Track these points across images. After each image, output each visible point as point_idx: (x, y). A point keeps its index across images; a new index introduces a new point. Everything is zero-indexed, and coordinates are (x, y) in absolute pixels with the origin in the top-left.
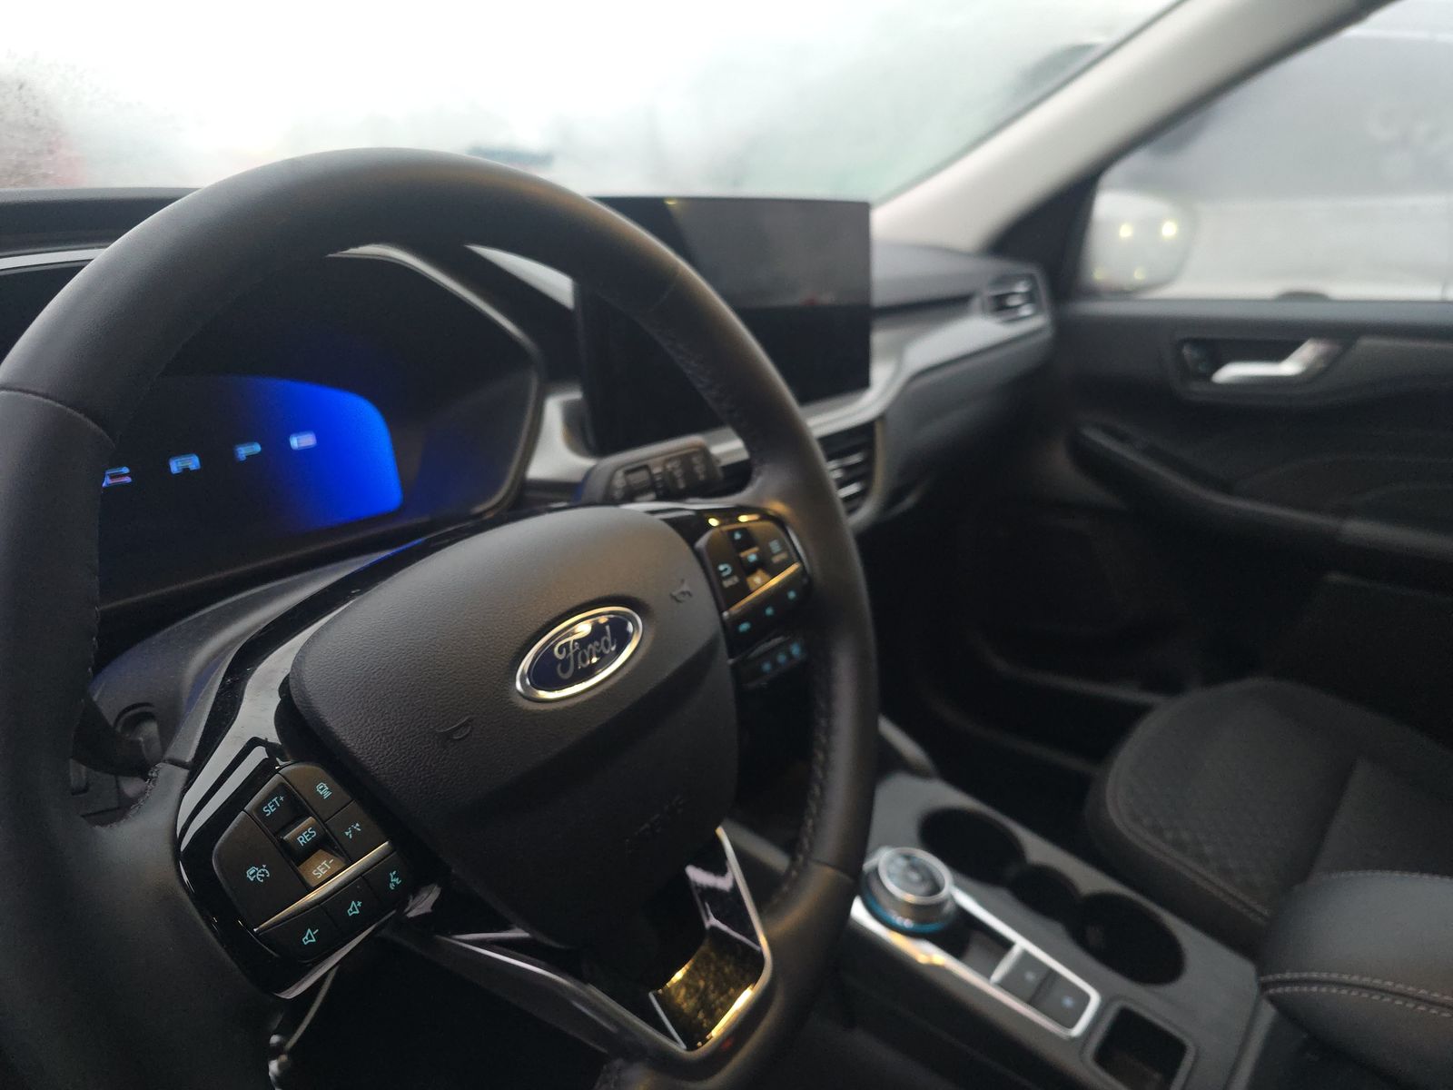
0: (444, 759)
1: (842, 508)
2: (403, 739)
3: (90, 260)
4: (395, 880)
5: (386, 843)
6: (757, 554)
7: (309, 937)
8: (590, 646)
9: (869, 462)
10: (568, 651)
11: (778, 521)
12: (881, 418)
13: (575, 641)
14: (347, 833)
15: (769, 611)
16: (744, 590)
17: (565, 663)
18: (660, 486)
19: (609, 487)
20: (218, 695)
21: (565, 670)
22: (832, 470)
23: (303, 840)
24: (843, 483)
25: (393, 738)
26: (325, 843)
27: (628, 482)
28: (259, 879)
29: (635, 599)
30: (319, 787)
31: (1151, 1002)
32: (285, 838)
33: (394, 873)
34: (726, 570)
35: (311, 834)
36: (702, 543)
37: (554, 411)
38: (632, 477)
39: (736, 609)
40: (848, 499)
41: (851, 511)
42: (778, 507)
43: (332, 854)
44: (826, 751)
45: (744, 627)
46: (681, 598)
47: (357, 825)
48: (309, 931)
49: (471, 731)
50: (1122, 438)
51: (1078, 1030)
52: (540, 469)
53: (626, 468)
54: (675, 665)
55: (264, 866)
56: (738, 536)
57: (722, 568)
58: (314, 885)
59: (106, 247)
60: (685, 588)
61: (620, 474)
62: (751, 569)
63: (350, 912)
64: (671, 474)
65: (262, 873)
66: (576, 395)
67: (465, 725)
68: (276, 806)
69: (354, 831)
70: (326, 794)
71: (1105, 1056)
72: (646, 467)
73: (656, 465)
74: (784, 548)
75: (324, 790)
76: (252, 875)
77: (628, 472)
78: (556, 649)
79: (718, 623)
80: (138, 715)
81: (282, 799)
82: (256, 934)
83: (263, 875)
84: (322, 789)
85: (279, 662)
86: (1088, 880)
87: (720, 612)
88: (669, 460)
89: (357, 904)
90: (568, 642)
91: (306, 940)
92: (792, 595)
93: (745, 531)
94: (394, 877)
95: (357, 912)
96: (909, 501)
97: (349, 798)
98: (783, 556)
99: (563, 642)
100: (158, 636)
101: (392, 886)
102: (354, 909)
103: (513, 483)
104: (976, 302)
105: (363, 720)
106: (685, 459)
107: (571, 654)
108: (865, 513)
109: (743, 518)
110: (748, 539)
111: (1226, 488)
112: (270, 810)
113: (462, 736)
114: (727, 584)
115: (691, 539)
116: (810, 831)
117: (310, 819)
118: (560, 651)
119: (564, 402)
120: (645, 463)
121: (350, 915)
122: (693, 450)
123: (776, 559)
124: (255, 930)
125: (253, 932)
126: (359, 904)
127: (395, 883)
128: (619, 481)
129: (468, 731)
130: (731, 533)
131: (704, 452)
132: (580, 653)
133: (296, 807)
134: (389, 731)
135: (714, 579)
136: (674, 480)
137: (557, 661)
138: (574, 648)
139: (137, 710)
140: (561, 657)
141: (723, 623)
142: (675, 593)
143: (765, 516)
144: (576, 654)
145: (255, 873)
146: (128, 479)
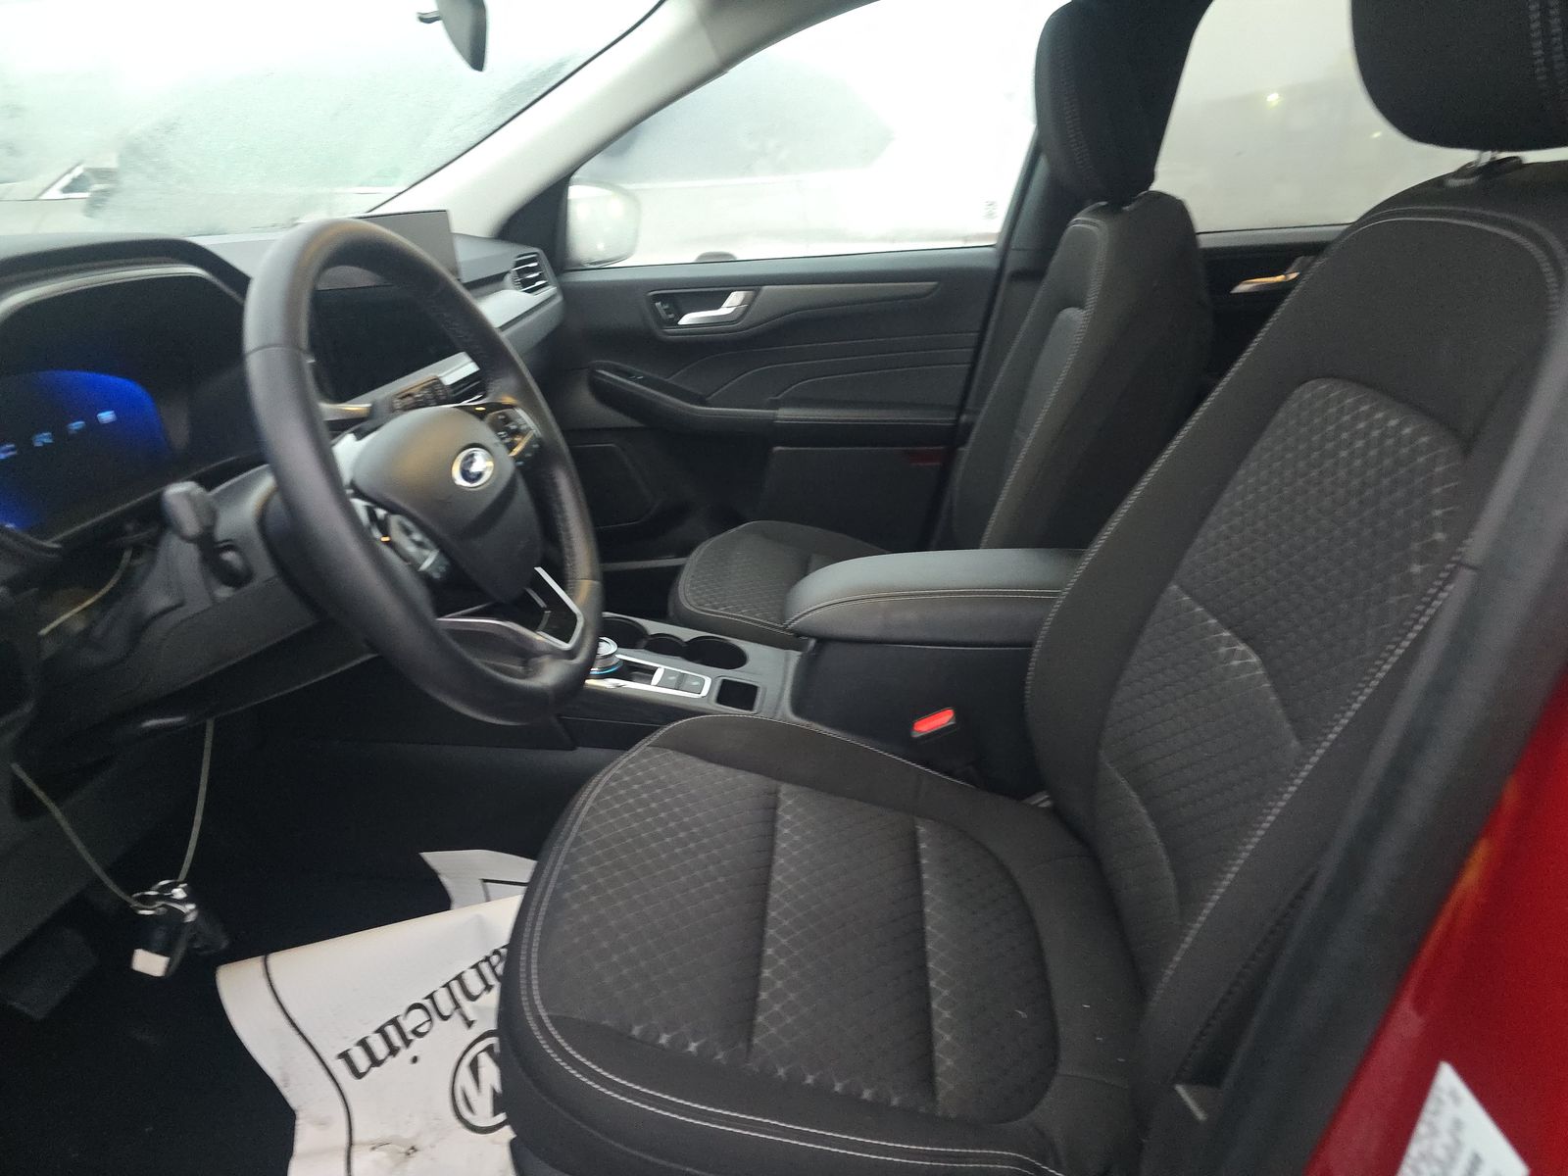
15: (529, 455)
27: (403, 404)
31: (734, 675)
34: (503, 434)
36: (487, 421)
38: (404, 401)
39: (513, 454)
44: (571, 547)
50: (628, 375)
51: (705, 692)
53: (399, 396)
56: (501, 417)
57: (501, 433)
61: (396, 400)
62: (513, 433)
64: (425, 397)
71: (720, 700)
72: (409, 395)
73: (416, 392)
77: (401, 399)
79: (510, 460)
86: (686, 634)
87: (510, 456)
88: (423, 389)
92: (536, 446)
98: (525, 426)
104: (508, 278)
106: (432, 387)
111: (702, 402)
114: (506, 441)
116: (571, 568)
120: (408, 392)
123: (523, 428)
128: (398, 405)
131: (437, 381)
136: (428, 401)
141: (513, 460)
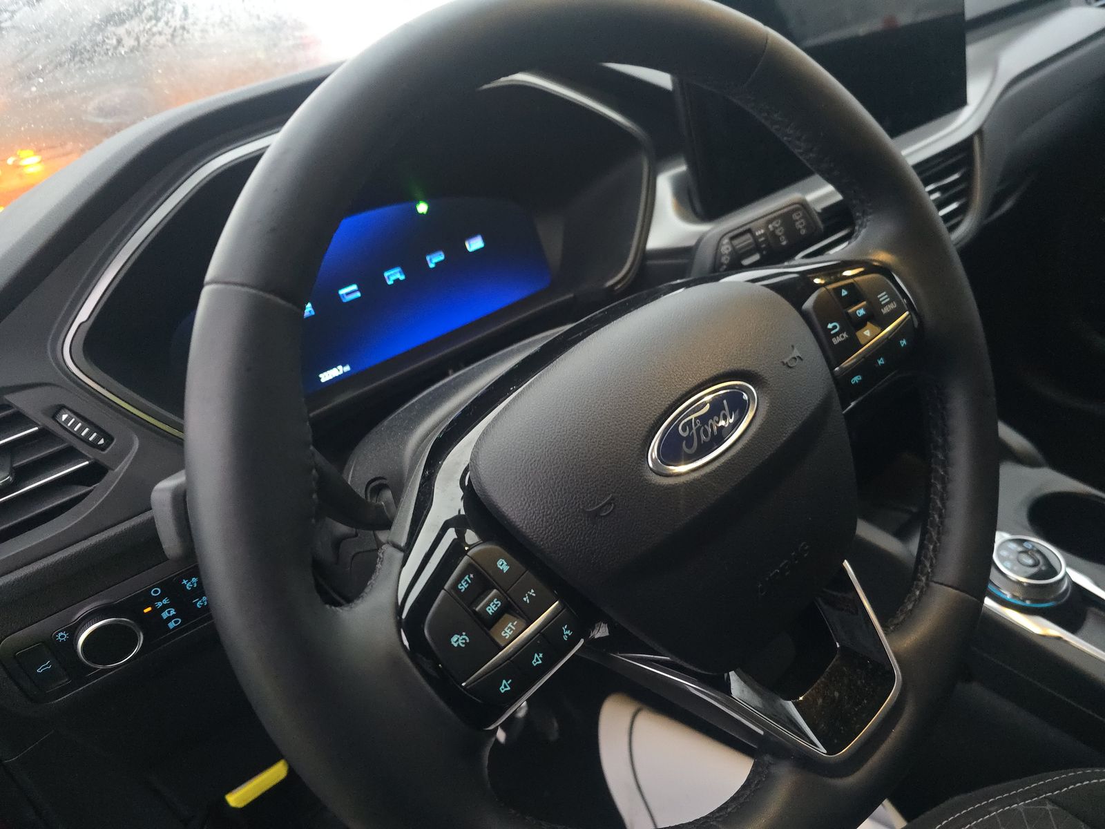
0: (595, 533)
1: (943, 227)
2: (560, 519)
3: (268, 147)
4: (567, 633)
5: (557, 603)
6: (866, 308)
7: (505, 687)
8: (710, 421)
9: (968, 177)
10: (691, 429)
11: (884, 270)
12: (979, 132)
13: (696, 418)
14: (525, 599)
15: (881, 362)
16: (853, 344)
17: (689, 440)
18: (764, 246)
19: (717, 254)
20: (421, 485)
21: (690, 445)
22: (930, 194)
23: (491, 610)
24: (941, 204)
25: (552, 518)
26: (509, 608)
27: (733, 247)
28: (461, 645)
29: (749, 371)
30: (500, 562)
32: (477, 609)
33: (566, 627)
34: (835, 327)
35: (497, 605)
36: (809, 304)
37: (664, 186)
38: (736, 242)
39: (847, 363)
40: (947, 218)
41: (952, 229)
42: (883, 257)
43: (515, 617)
45: (856, 379)
46: (793, 364)
47: (532, 591)
48: (504, 682)
49: (614, 508)
52: (656, 241)
53: (731, 234)
54: (791, 428)
55: (464, 633)
56: (844, 293)
57: (830, 326)
58: (503, 645)
59: (278, 132)
60: (796, 353)
61: (726, 241)
62: (861, 323)
63: (535, 663)
64: (773, 232)
65: (463, 639)
66: (682, 168)
67: (609, 503)
68: (468, 582)
69: (530, 597)
70: (505, 568)
72: (749, 231)
73: (759, 229)
74: (893, 298)
75: (503, 565)
76: (456, 642)
77: (732, 238)
78: (680, 428)
79: (831, 381)
80: (377, 487)
81: (472, 576)
82: (464, 688)
83: (464, 641)
84: (501, 565)
85: (460, 455)
87: (832, 369)
88: (770, 222)
89: (539, 655)
90: (692, 419)
91: (503, 689)
92: (903, 343)
93: (851, 287)
94: (566, 630)
95: (540, 662)
96: (1008, 205)
97: (524, 569)
98: (893, 306)
99: (686, 420)
100: (386, 423)
101: (565, 638)
102: (537, 660)
103: (636, 254)
105: (527, 505)
106: (786, 217)
107: (694, 431)
108: (965, 228)
109: (848, 273)
110: (856, 294)
112: (463, 586)
113: (608, 512)
114: (836, 341)
115: (797, 303)
116: (931, 554)
117: (495, 591)
118: (684, 429)
119: (673, 176)
120: (748, 227)
121: (535, 665)
122: (792, 207)
123: (885, 310)
124: (463, 684)
125: (462, 687)
126: (541, 655)
127: (567, 635)
128: (726, 248)
129: (612, 508)
130: (838, 290)
131: (804, 206)
132: (702, 431)
133: (483, 581)
134: (548, 513)
135: (822, 339)
136: (777, 237)
137: (682, 438)
138: (696, 425)
139: (377, 482)
140: (685, 435)
141: (835, 377)
142: (785, 361)
143: (870, 268)
144: (698, 430)
145: (457, 640)
146: (358, 294)
